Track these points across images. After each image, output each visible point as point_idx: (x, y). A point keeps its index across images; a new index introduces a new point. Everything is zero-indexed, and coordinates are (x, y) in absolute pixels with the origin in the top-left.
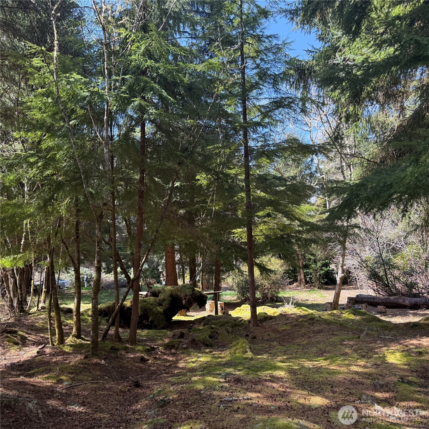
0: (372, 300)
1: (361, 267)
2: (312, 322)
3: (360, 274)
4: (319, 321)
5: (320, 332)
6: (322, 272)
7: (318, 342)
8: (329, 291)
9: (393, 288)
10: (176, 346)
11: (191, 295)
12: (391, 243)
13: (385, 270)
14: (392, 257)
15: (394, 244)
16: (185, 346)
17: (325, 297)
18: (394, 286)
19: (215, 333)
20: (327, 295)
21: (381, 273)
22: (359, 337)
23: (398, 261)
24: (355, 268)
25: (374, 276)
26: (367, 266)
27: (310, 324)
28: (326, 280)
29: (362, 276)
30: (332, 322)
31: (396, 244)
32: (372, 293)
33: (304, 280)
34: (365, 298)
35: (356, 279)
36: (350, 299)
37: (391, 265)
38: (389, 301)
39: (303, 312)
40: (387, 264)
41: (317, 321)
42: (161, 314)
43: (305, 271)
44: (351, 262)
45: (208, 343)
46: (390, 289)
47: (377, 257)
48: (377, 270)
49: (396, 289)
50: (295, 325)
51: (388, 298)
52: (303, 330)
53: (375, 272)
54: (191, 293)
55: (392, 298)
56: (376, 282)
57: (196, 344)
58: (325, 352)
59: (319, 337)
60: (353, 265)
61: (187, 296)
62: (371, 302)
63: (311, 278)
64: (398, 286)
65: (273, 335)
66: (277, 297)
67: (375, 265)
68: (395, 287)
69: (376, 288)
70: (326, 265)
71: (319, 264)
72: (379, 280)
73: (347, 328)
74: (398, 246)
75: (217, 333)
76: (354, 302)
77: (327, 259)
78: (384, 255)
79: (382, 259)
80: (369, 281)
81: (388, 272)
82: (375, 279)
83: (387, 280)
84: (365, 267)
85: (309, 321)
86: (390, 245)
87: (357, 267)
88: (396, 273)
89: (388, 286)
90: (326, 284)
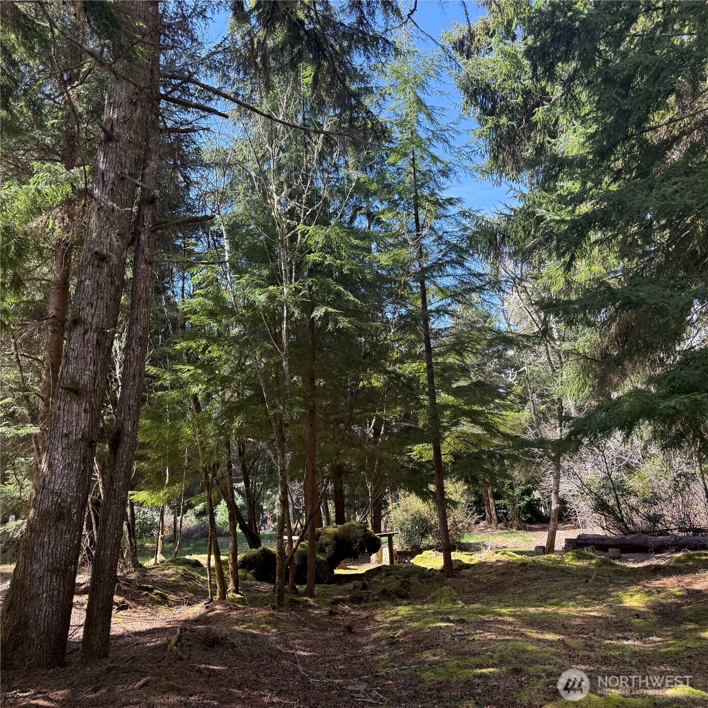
0: (600, 542)
1: (582, 494)
2: (524, 568)
3: (582, 504)
4: (533, 566)
5: (536, 579)
6: (522, 503)
7: (537, 589)
8: (535, 533)
9: (630, 523)
10: (365, 598)
11: (364, 537)
12: (624, 457)
13: (617, 497)
14: (625, 477)
15: (627, 459)
16: (376, 597)
17: (530, 541)
18: (631, 521)
19: (407, 584)
20: (533, 539)
21: (612, 502)
22: (587, 581)
23: (634, 483)
24: (573, 496)
25: (601, 506)
26: (591, 492)
27: (522, 571)
28: (529, 516)
29: (583, 507)
30: (550, 567)
31: (630, 457)
32: (599, 532)
33: (495, 517)
34: (590, 539)
35: (575, 512)
36: (569, 541)
37: (625, 490)
38: (624, 542)
39: (510, 558)
40: (619, 489)
41: (530, 566)
42: (325, 563)
43: (497, 502)
44: (567, 487)
45: (402, 594)
46: (626, 525)
47: (604, 478)
48: (605, 497)
49: (634, 524)
50: (503, 574)
51: (623, 538)
52: (515, 579)
53: (602, 500)
54: (363, 534)
55: (628, 537)
56: (605, 516)
57: (389, 596)
58: (548, 598)
59: (537, 585)
60: (570, 491)
61: (358, 537)
62: (600, 545)
63: (505, 514)
64: (637, 520)
65: (477, 587)
66: (459, 543)
67: (602, 490)
68: (633, 521)
69: (605, 524)
70: (528, 492)
71: (518, 491)
72: (609, 512)
73: (571, 574)
74: (633, 461)
75: (409, 583)
76: (575, 545)
77: (529, 483)
78: (614, 475)
79: (612, 481)
80: (594, 514)
81: (621, 500)
82: (603, 510)
83: (620, 512)
84: (587, 494)
85: (521, 568)
86: (622, 460)
87: (576, 493)
88: (633, 501)
89: (622, 521)
90: (530, 521)
